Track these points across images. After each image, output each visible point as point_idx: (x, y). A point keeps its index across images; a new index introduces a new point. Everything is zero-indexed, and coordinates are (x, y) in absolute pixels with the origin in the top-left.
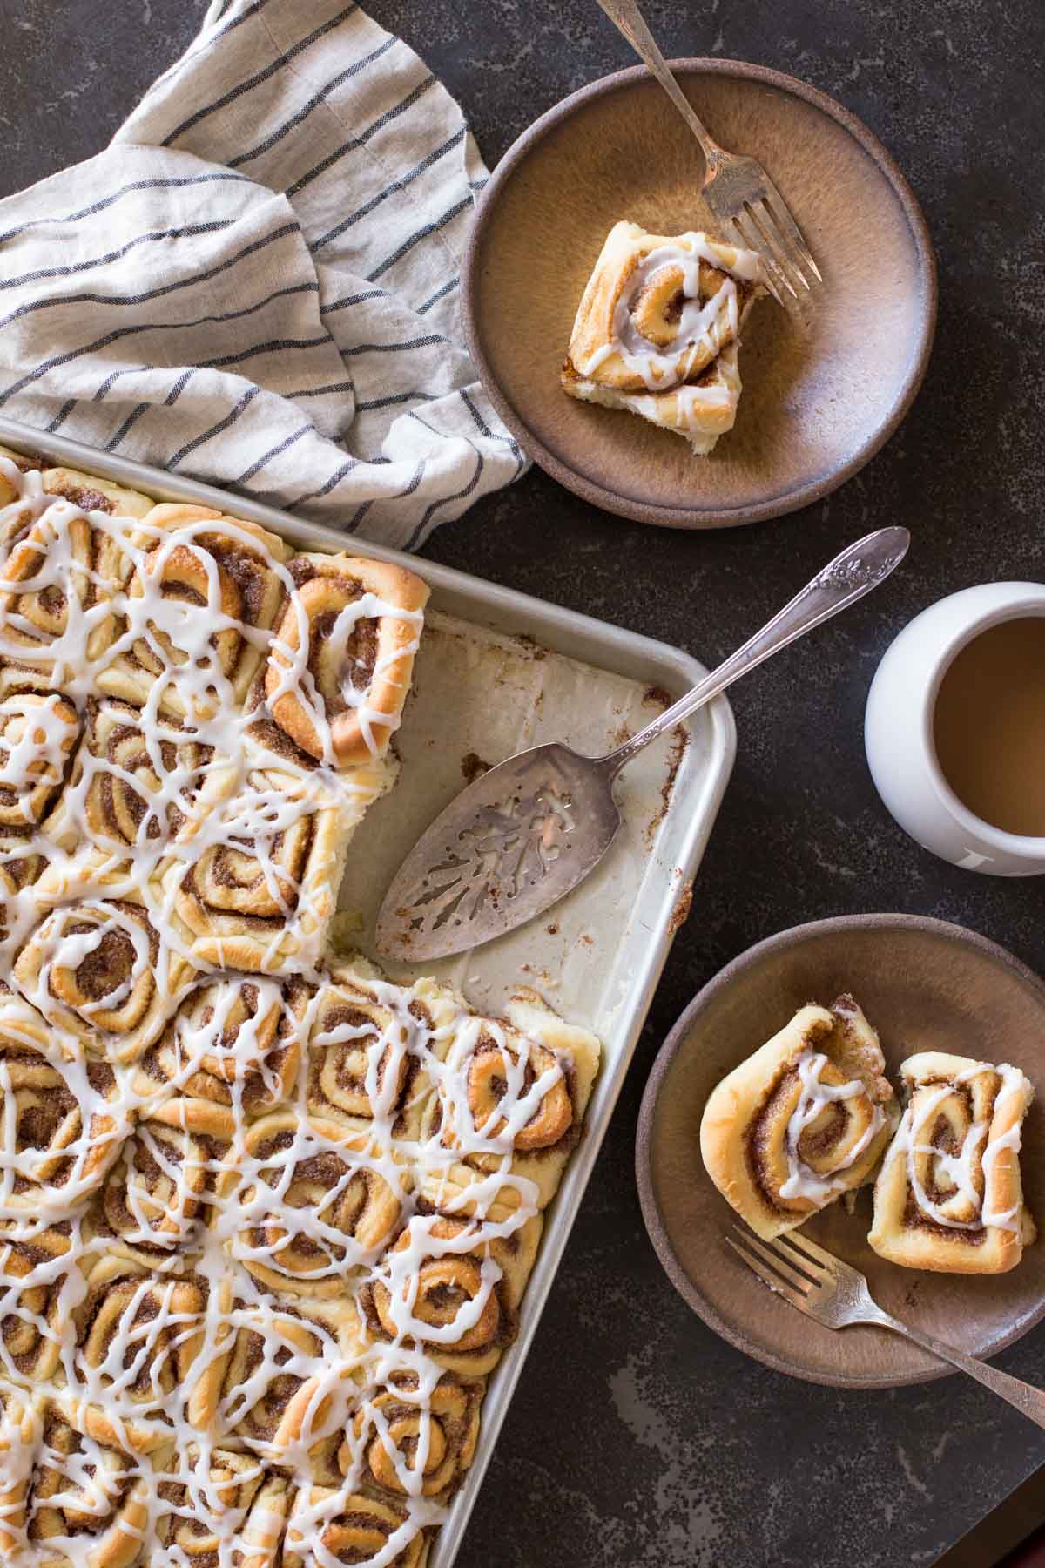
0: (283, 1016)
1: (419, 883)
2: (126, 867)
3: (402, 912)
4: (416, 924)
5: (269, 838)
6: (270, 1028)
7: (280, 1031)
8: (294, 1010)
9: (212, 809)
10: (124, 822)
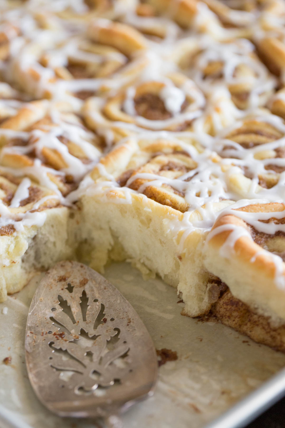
0: (56, 168)
1: (97, 296)
2: (212, 133)
3: (83, 283)
4: (70, 289)
5: (184, 190)
6: (53, 157)
7: (48, 163)
8: (58, 176)
9: (223, 171)
10: (243, 138)
